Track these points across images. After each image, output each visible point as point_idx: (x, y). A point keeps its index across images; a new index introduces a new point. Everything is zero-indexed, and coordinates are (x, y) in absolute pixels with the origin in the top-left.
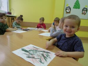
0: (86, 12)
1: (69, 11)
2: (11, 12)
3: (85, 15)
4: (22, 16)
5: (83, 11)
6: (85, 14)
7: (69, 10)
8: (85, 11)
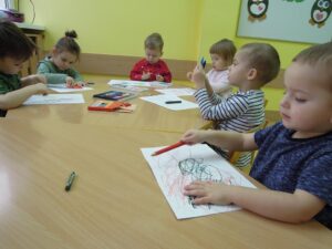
0: (325, 14)
1: (260, 9)
2: (21, 12)
3: (323, 27)
4: (72, 35)
5: (317, 12)
6: (321, 23)
7: (263, 5)
8: (321, 10)
